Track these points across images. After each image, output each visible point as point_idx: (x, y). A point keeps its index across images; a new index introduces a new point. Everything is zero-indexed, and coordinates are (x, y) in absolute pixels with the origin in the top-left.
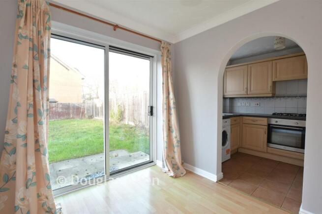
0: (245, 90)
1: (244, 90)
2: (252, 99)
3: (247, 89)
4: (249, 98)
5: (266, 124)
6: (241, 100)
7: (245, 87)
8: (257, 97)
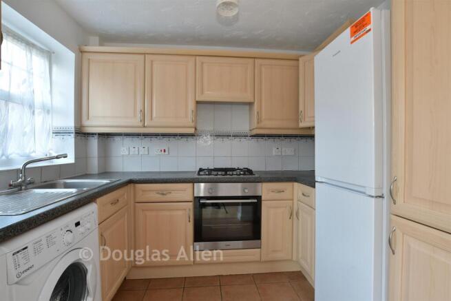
0: (139, 115)
1: (135, 116)
2: (154, 139)
3: (143, 112)
4: (146, 135)
5: (191, 198)
6: (127, 140)
7: (139, 107)
8: (164, 135)
